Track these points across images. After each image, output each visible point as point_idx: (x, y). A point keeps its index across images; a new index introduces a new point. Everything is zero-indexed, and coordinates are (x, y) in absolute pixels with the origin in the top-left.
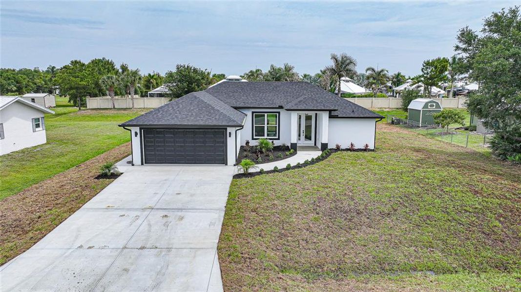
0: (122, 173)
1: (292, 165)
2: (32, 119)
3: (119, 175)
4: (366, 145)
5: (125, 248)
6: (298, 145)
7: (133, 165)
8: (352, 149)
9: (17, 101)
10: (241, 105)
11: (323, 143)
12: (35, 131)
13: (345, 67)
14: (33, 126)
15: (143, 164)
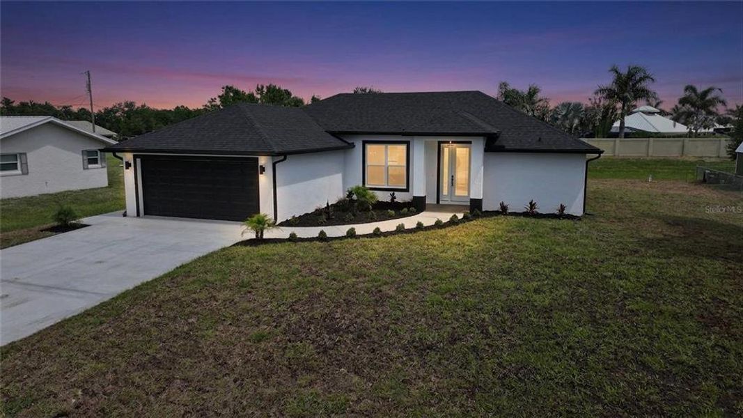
0: (87, 226)
1: (406, 227)
2: (83, 151)
4: (561, 205)
6: (441, 203)
7: (125, 215)
8: (531, 213)
9: (50, 123)
10: (344, 128)
11: (471, 199)
12: (88, 169)
13: (634, 85)
14: (83, 160)
15: (138, 215)
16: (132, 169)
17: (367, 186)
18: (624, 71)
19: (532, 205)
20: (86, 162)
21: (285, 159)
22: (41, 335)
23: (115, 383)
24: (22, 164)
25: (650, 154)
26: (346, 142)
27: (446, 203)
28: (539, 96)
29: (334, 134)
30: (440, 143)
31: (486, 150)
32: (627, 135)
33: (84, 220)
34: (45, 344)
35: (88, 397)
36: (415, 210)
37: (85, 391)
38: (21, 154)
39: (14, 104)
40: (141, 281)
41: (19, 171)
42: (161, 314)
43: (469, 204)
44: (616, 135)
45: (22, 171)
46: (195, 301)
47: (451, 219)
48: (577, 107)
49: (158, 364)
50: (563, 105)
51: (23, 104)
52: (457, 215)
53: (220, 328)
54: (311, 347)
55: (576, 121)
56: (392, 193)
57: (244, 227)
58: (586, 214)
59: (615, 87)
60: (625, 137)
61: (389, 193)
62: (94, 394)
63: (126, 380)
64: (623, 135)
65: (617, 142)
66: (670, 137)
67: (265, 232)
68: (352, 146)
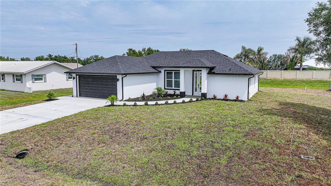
3: (54, 100)
4: (237, 96)
6: (194, 95)
7: (72, 96)
8: (226, 99)
9: (55, 63)
10: (158, 65)
11: (202, 93)
12: (68, 81)
13: (307, 46)
14: (67, 77)
15: (77, 96)
16: (75, 79)
17: (166, 88)
18: (302, 40)
19: (226, 96)
20: (68, 78)
21: (126, 76)
22: (26, 129)
23: (45, 143)
24: (44, 78)
25: (314, 78)
26: (158, 70)
27: (196, 95)
28: (263, 51)
29: (154, 67)
30: (193, 71)
31: (208, 74)
32: (304, 69)
33: (58, 98)
34: (27, 131)
35: (35, 147)
36: (180, 97)
37: (35, 145)
38: (44, 75)
39: (53, 57)
40: (64, 116)
41: (43, 81)
42: (66, 125)
43: (201, 95)
44: (298, 69)
45: (44, 81)
46: (78, 122)
47: (190, 100)
48: (280, 57)
49: (59, 139)
50: (273, 55)
51: (56, 57)
52: (192, 99)
53: (83, 130)
54: (108, 136)
55: (279, 63)
56: (174, 91)
57: (106, 101)
58: (249, 100)
59: (297, 47)
60: (303, 70)
61: (173, 91)
62: (37, 146)
63: (48, 143)
64: (301, 69)
65: (298, 72)
66: (326, 70)
67: (114, 102)
68: (160, 72)
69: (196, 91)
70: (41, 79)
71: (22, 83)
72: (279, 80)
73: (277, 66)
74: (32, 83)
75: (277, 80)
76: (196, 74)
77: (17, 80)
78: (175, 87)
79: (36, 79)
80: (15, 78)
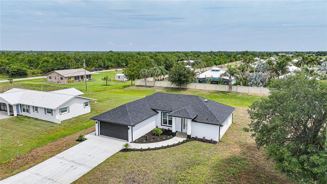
0: (86, 139)
3: (84, 140)
5: (46, 177)
6: (183, 132)
7: (95, 134)
8: (204, 141)
9: (76, 97)
10: (156, 108)
11: (187, 135)
12: (85, 108)
14: (84, 105)
15: (99, 135)
16: (97, 123)
17: (162, 124)
19: (204, 138)
21: (135, 126)
24: (68, 110)
26: (156, 112)
29: (153, 109)
31: (192, 121)
33: (86, 136)
36: (172, 136)
38: (68, 107)
47: (179, 143)
58: (219, 141)
61: (168, 127)
68: (158, 113)
69: (184, 129)
70: (66, 111)
71: (52, 115)
72: (258, 96)
73: (258, 83)
74: (60, 115)
75: (257, 96)
76: (184, 120)
77: (48, 113)
78: (169, 124)
79: (62, 112)
80: (47, 111)
